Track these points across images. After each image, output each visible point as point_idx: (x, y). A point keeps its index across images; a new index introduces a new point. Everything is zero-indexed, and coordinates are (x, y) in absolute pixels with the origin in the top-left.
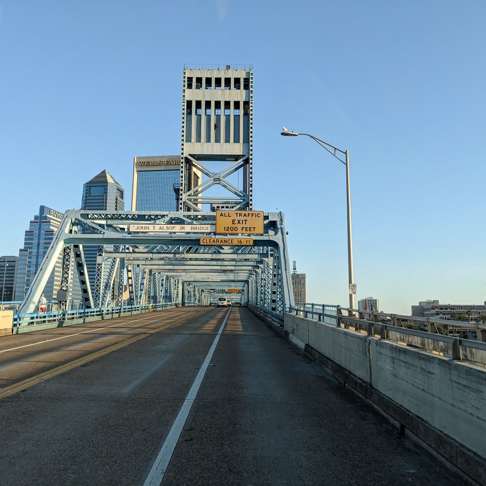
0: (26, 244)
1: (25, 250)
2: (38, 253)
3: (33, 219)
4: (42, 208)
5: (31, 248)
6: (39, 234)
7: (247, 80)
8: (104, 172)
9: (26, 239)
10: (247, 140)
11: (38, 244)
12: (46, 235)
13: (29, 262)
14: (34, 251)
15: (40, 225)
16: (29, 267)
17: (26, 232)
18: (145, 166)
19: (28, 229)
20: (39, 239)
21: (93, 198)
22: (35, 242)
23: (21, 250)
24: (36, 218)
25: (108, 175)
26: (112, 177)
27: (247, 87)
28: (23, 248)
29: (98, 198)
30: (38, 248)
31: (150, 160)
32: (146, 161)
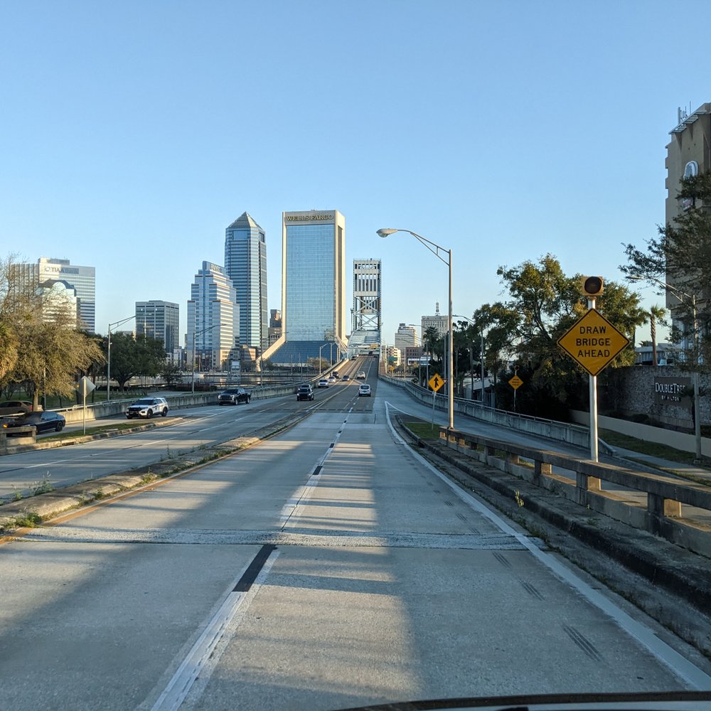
0: (192, 296)
1: (192, 301)
2: (204, 304)
3: (197, 273)
4: (205, 264)
5: (198, 300)
6: (204, 287)
7: (379, 265)
8: (245, 215)
9: (192, 292)
10: (379, 290)
11: (204, 296)
12: (210, 288)
13: (197, 312)
14: (201, 302)
15: (204, 279)
16: (197, 316)
17: (192, 285)
18: (293, 220)
19: (194, 283)
20: (204, 292)
21: (236, 243)
22: (201, 294)
23: (189, 302)
24: (200, 272)
25: (249, 218)
26: (253, 221)
27: (379, 268)
28: (190, 299)
29: (241, 243)
30: (204, 300)
31: (298, 215)
32: (294, 216)
